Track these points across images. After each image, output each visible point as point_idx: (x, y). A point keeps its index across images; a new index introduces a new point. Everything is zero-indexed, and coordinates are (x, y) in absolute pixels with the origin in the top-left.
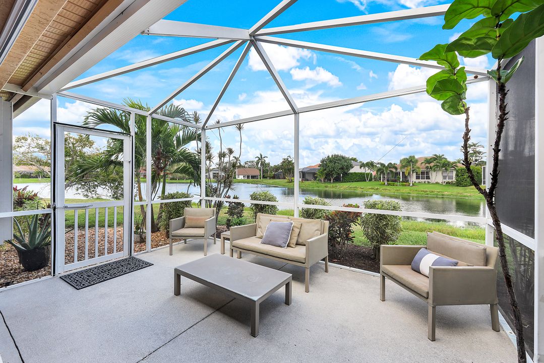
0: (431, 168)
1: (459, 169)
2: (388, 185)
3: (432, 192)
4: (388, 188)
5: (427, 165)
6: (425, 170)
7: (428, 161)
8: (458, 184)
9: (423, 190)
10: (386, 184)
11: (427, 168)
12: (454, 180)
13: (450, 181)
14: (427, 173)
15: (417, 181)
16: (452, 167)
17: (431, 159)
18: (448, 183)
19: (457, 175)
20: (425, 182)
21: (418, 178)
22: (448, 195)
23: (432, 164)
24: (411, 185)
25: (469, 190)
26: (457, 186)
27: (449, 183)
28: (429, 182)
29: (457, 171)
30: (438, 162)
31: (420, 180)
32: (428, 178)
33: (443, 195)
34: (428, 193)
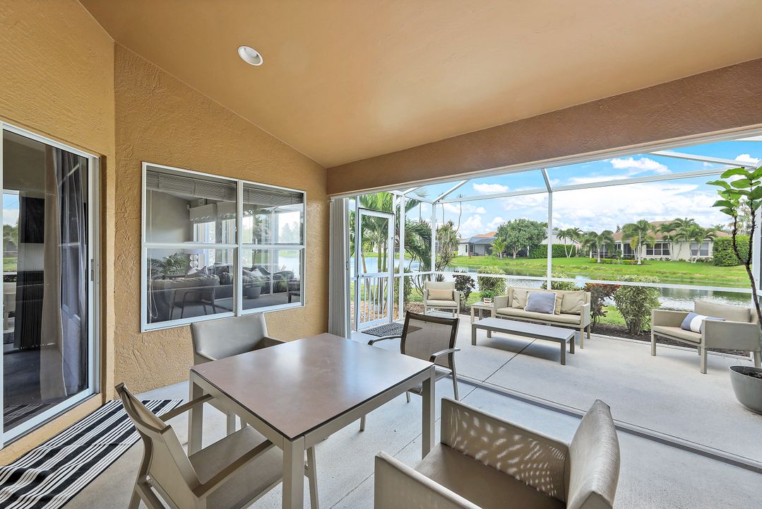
0: (671, 238)
1: (719, 241)
2: (603, 262)
3: (674, 273)
4: (604, 267)
5: (666, 234)
6: (661, 241)
7: (667, 228)
8: (718, 262)
9: (658, 270)
10: (599, 261)
11: (665, 238)
12: (710, 256)
13: (704, 257)
14: (665, 245)
15: (649, 257)
16: (707, 237)
17: (671, 224)
18: (700, 261)
19: (716, 249)
20: (661, 259)
21: (649, 252)
22: (700, 279)
23: (673, 233)
24: (639, 263)
25: (737, 272)
26: (716, 265)
27: (702, 261)
28: (667, 260)
29: (716, 243)
30: (683, 230)
31: (653, 256)
32: (666, 252)
33: (691, 278)
34: (667, 275)
